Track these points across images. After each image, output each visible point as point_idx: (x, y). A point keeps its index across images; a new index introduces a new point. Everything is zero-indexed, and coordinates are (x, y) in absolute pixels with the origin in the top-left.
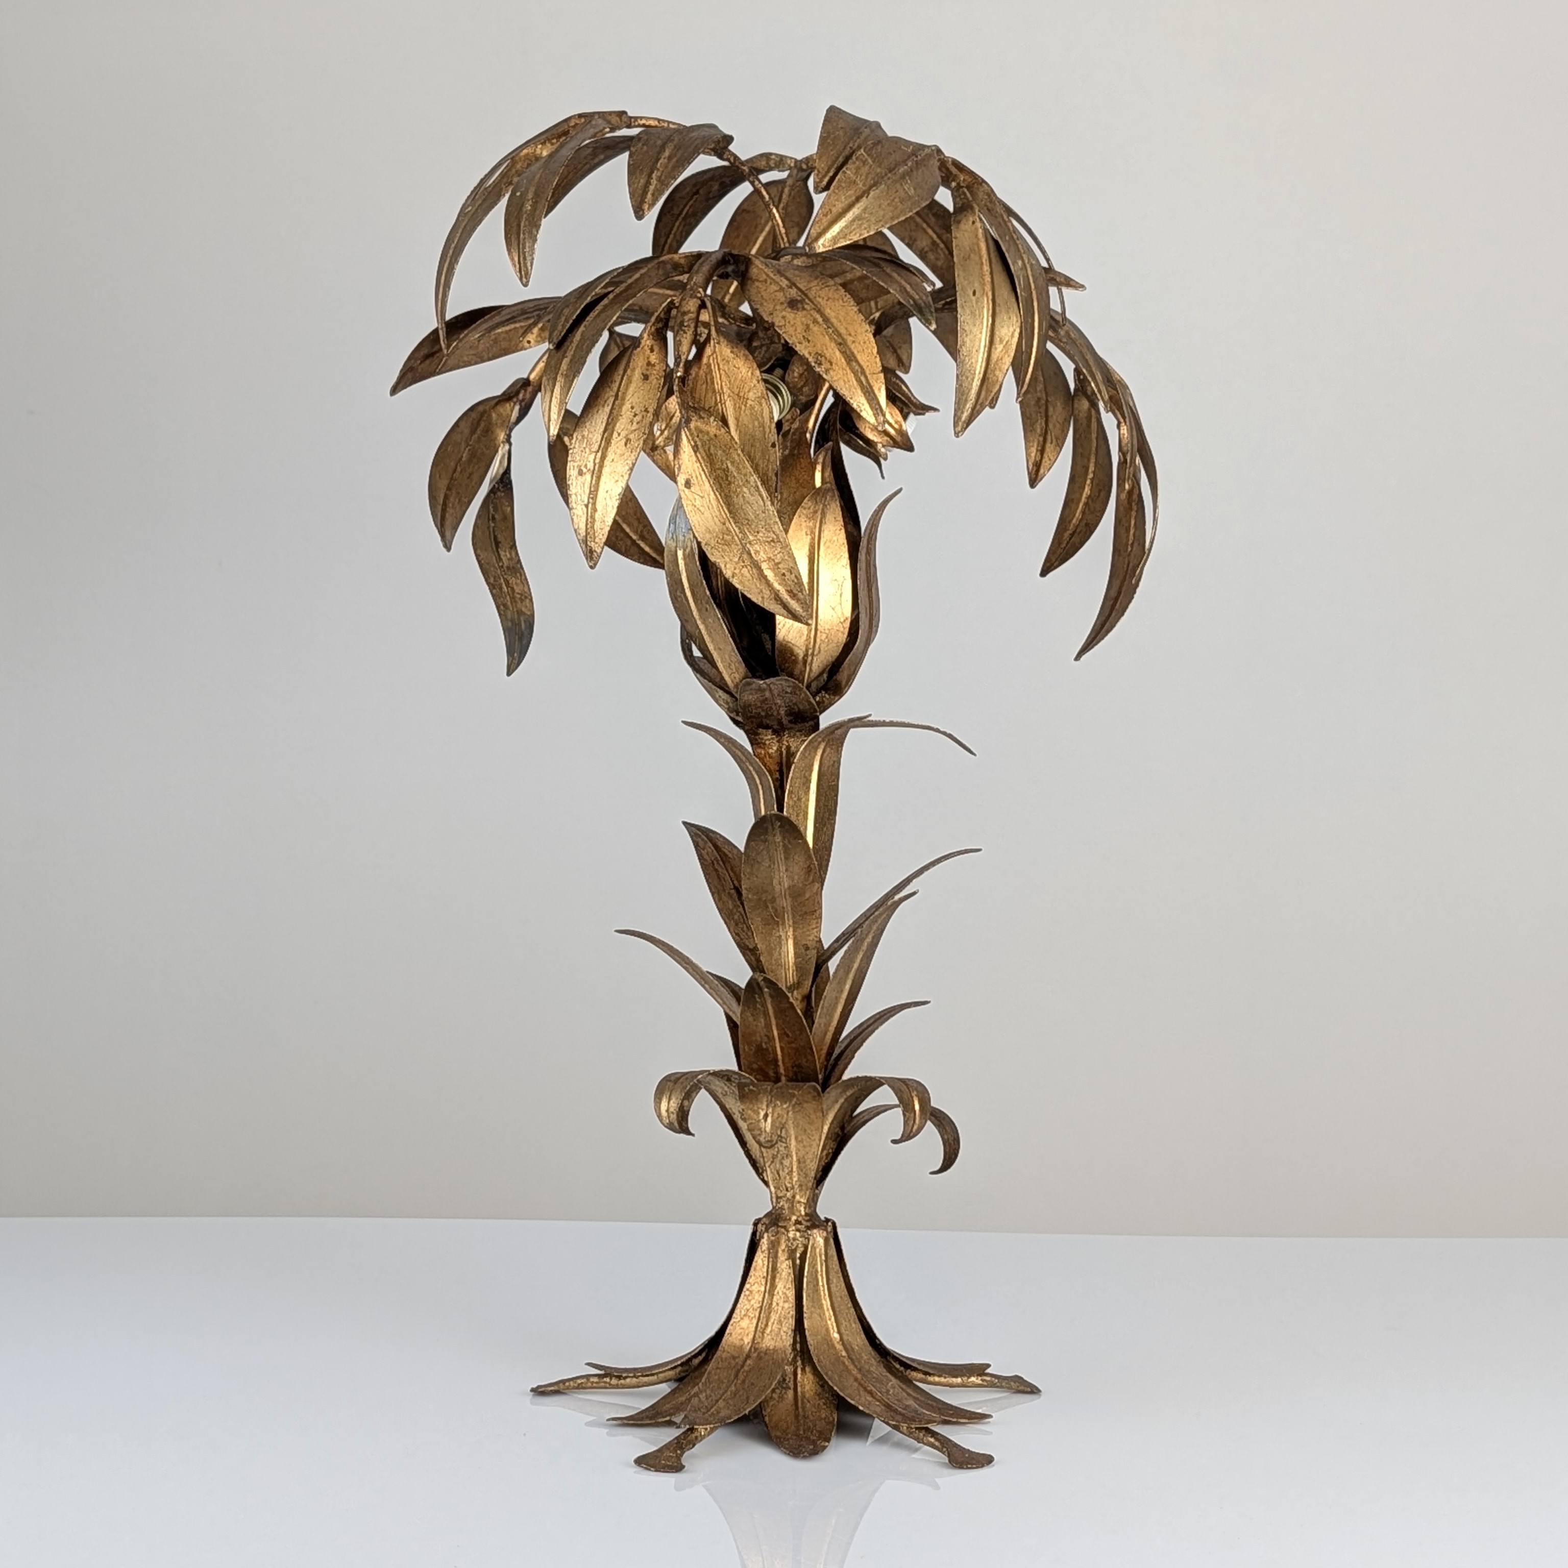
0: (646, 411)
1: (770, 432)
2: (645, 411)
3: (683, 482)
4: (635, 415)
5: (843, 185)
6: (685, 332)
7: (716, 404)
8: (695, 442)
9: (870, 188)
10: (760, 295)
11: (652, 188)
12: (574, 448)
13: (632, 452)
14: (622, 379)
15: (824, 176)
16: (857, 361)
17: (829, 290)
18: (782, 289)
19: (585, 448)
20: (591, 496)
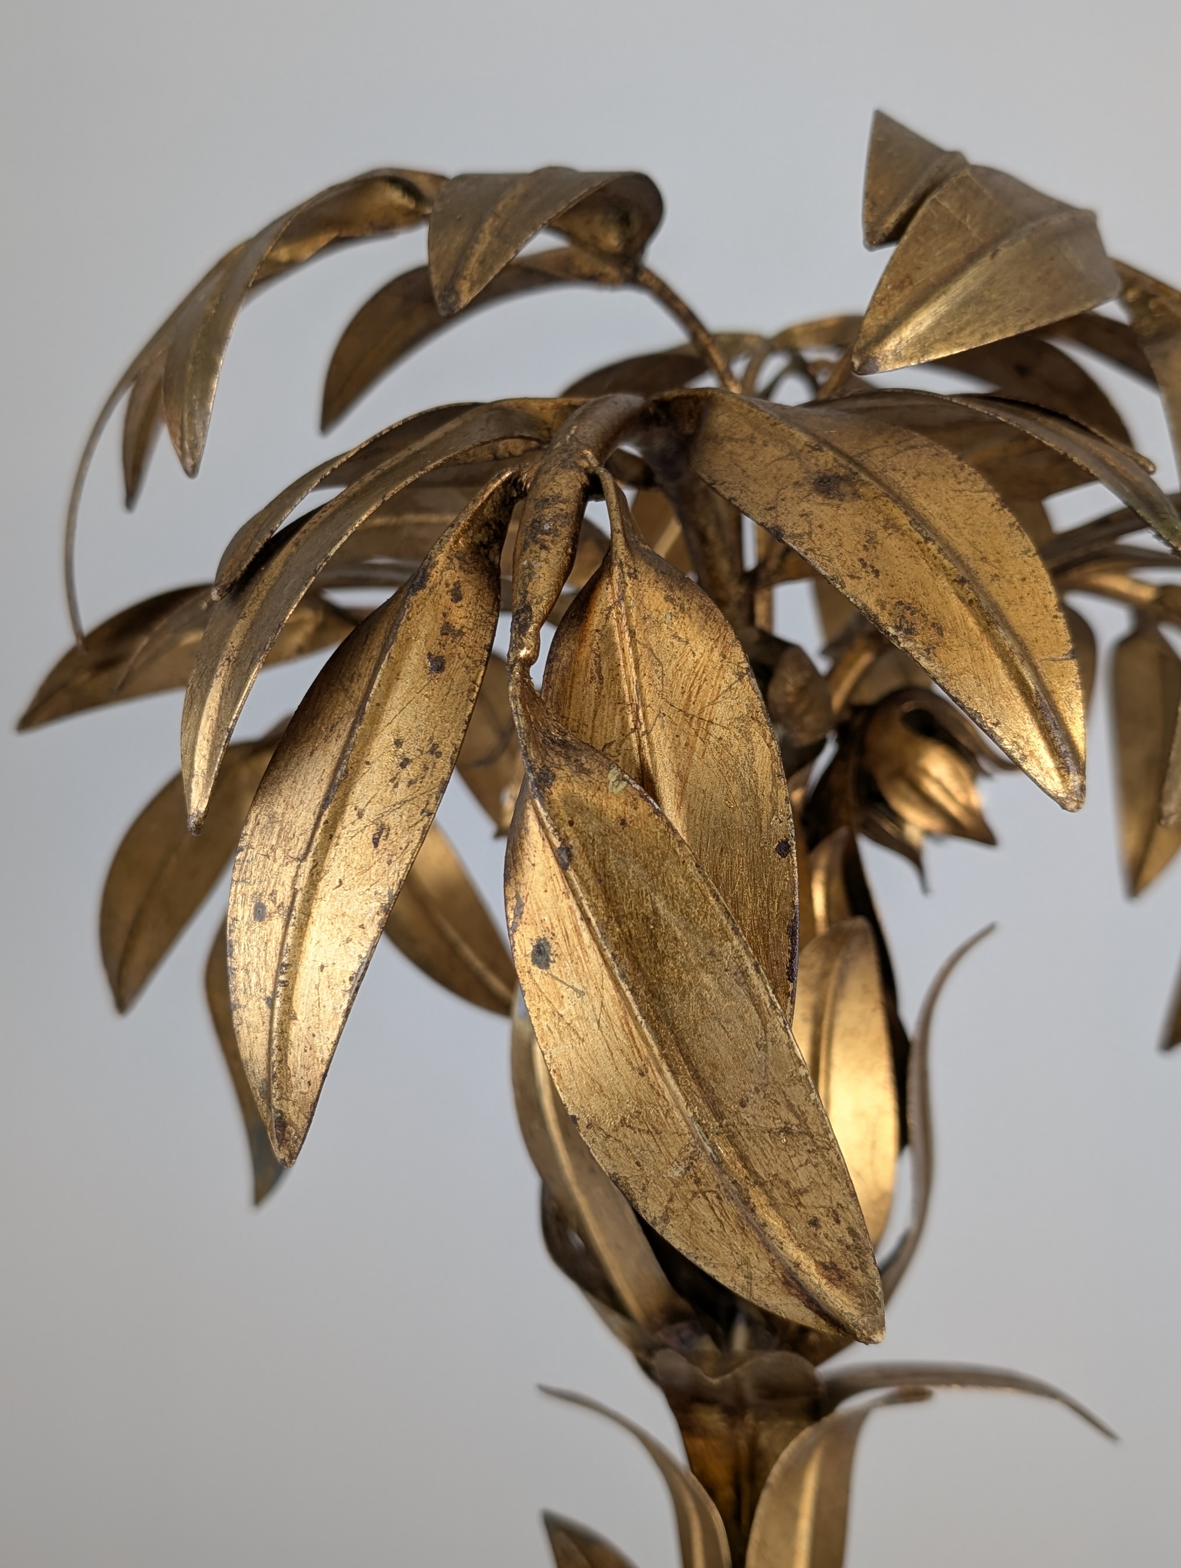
0: (434, 751)
1: (774, 812)
2: (432, 752)
3: (530, 949)
4: (405, 763)
5: (936, 227)
6: (544, 547)
7: (625, 735)
8: (564, 840)
9: (997, 239)
10: (739, 470)
11: (480, 249)
12: (249, 846)
13: (389, 862)
14: (377, 669)
15: (888, 212)
16: (1008, 627)
17: (919, 456)
18: (794, 454)
19: (273, 849)
20: (282, 978)
